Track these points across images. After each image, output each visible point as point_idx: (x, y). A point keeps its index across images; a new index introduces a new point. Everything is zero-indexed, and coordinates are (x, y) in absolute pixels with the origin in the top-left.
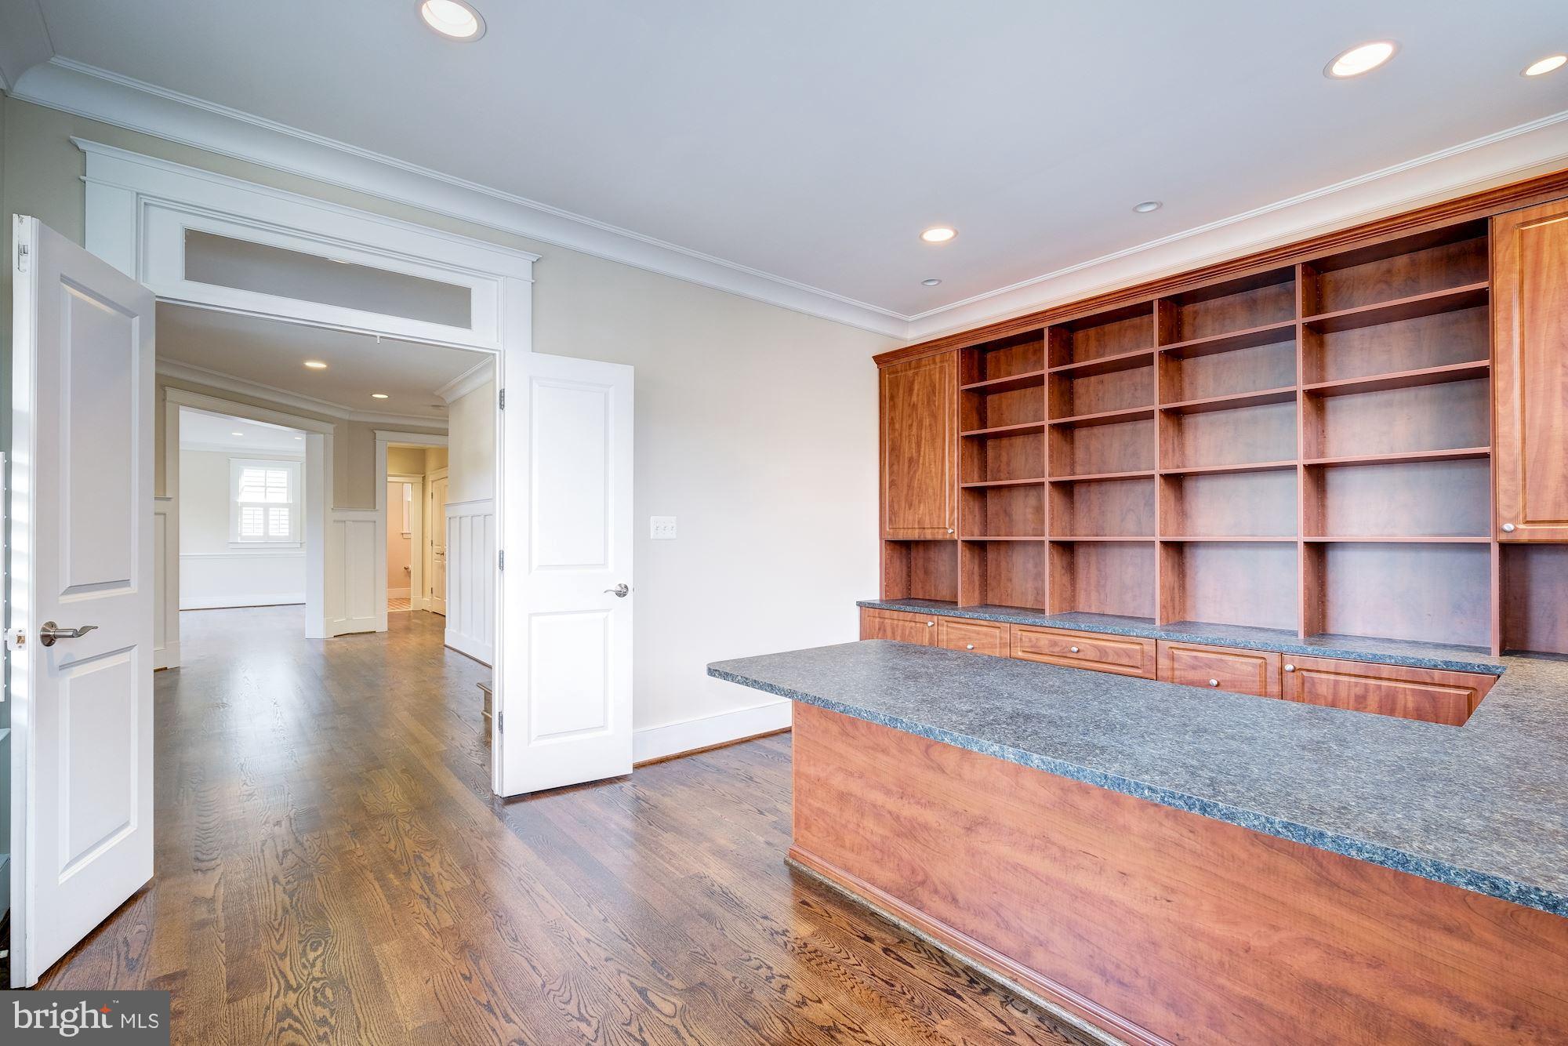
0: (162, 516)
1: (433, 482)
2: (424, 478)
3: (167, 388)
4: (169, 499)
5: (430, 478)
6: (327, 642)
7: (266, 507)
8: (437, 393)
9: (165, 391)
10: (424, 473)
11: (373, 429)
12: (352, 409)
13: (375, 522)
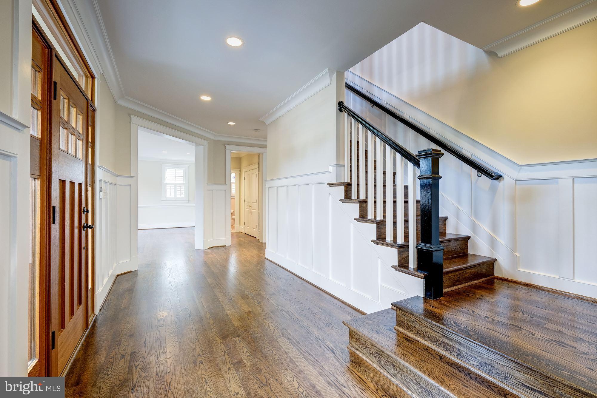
0: (129, 187)
1: (245, 172)
2: (240, 171)
3: (132, 116)
4: (132, 177)
5: (244, 170)
6: (205, 252)
7: (175, 185)
8: (261, 120)
9: (130, 117)
10: (240, 168)
11: (225, 144)
12: (216, 134)
13: (225, 190)
